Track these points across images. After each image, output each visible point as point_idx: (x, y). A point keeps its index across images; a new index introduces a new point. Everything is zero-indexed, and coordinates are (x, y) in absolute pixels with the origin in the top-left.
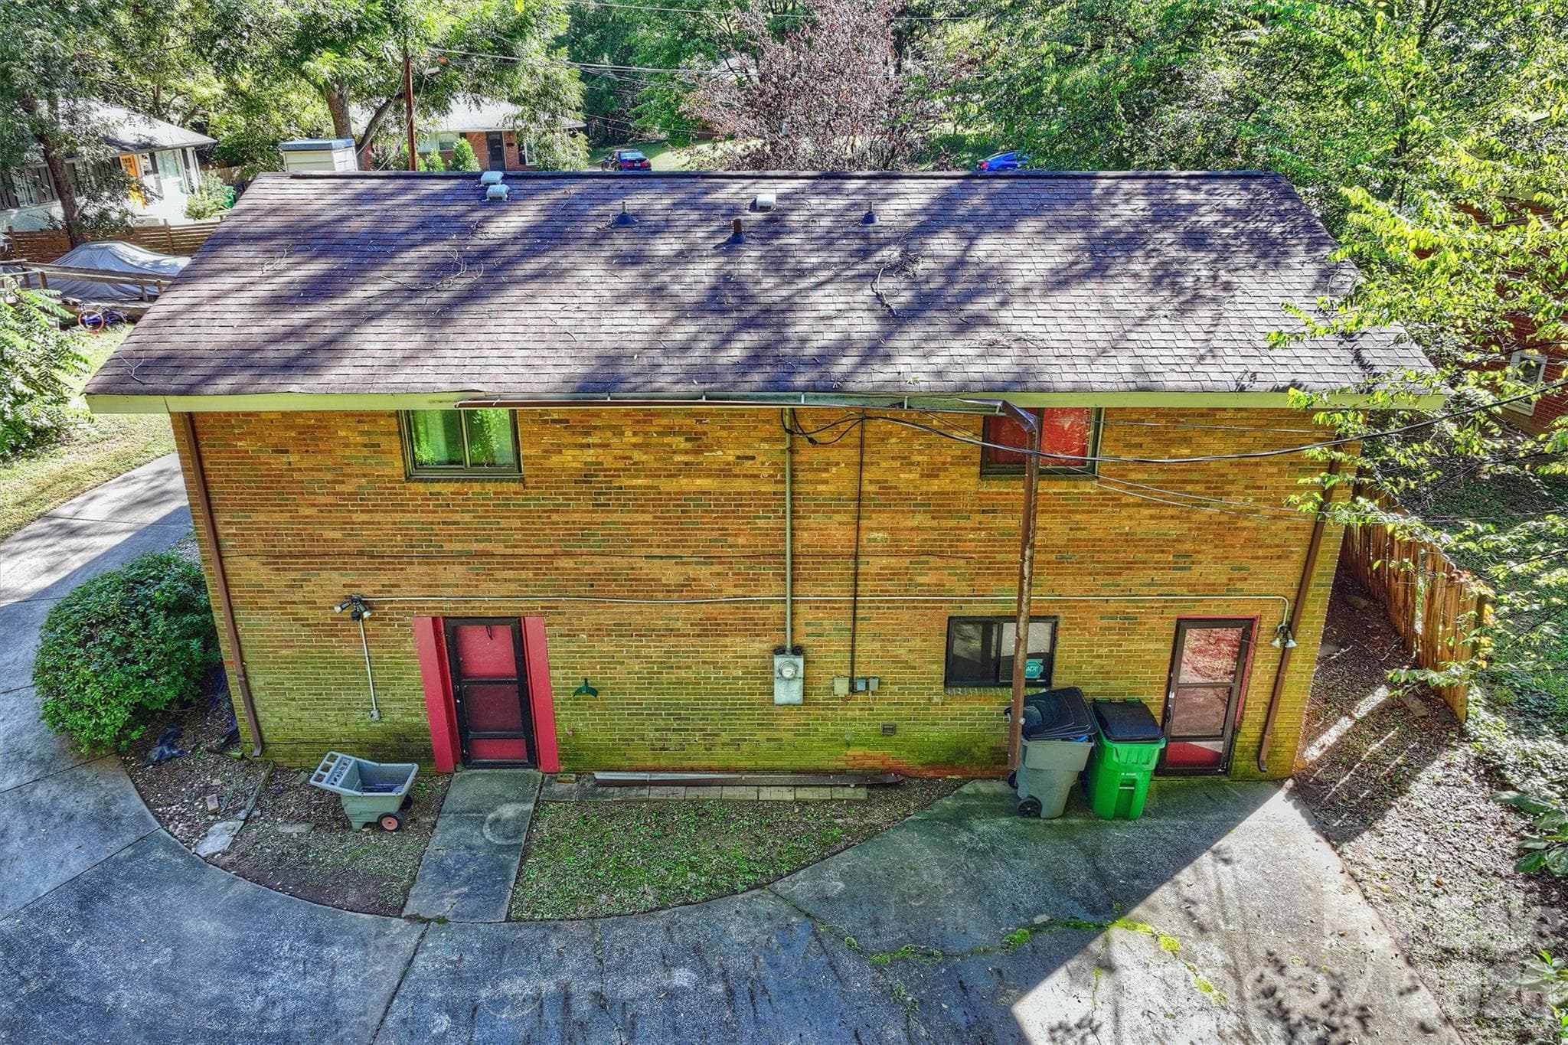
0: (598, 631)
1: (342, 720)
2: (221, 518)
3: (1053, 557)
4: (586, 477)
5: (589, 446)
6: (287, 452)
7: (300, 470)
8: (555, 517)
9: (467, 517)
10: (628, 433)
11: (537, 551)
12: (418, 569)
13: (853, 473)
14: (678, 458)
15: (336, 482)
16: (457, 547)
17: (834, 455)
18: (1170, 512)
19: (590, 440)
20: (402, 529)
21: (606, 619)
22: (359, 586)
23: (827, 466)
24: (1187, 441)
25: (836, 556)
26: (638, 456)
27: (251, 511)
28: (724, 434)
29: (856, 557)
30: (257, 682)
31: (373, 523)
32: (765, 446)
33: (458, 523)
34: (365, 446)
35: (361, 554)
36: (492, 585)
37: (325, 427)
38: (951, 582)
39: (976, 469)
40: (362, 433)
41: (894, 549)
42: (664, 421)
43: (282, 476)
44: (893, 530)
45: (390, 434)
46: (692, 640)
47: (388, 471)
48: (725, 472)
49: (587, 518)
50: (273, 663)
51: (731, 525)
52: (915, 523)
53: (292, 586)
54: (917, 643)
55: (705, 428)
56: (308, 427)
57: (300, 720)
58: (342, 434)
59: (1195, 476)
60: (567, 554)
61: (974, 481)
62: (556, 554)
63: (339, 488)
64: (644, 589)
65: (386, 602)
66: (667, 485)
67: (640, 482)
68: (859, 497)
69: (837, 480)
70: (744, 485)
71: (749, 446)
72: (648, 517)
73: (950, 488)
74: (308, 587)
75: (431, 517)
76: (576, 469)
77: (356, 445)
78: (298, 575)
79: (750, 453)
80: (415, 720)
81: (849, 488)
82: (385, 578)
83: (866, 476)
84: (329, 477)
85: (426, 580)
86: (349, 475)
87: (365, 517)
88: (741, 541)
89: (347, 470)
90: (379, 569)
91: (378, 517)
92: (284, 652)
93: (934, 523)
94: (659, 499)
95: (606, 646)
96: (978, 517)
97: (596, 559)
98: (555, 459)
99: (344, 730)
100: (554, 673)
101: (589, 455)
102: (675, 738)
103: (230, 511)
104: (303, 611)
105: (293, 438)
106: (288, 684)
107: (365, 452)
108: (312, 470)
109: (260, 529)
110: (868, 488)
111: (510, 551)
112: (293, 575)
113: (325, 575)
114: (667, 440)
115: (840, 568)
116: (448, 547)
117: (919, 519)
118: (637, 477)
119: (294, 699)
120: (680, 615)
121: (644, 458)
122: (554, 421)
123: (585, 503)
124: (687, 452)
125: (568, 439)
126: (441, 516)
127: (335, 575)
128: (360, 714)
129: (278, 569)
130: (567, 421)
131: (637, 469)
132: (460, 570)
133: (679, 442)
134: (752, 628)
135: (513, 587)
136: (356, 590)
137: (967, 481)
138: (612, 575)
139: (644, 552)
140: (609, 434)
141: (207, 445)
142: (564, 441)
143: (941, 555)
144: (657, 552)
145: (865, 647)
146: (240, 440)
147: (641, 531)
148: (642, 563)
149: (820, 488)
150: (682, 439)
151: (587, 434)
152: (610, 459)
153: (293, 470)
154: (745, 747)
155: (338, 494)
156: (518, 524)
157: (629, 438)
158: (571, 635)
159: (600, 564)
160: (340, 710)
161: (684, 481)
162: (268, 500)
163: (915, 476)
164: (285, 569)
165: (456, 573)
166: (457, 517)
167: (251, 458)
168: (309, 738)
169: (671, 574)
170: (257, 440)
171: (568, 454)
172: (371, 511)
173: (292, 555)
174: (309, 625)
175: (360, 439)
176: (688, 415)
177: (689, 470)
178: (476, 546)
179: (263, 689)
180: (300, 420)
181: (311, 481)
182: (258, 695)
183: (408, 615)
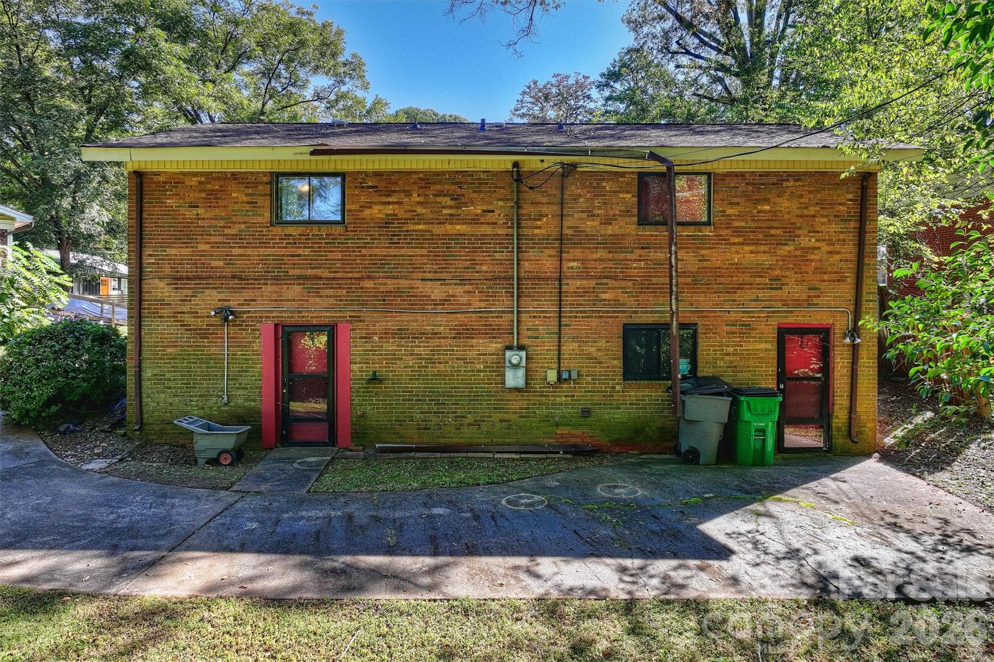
0: (386, 334)
1: (200, 404)
2: (147, 252)
3: (689, 280)
4: (386, 223)
5: (389, 203)
6: (197, 207)
7: (204, 219)
8: (364, 251)
9: (307, 252)
10: (415, 195)
11: (350, 275)
12: (270, 288)
13: (557, 221)
14: (445, 211)
15: (225, 227)
16: (297, 272)
17: (544, 209)
18: (763, 248)
19: (391, 199)
20: (263, 259)
21: (392, 324)
22: (229, 300)
23: (539, 217)
24: (767, 201)
25: (547, 279)
26: (420, 210)
27: (167, 247)
28: (476, 195)
29: (560, 280)
30: (147, 374)
31: (245, 256)
32: (501, 203)
33: (300, 256)
34: (248, 203)
35: (234, 277)
36: (318, 299)
37: (224, 191)
38: (623, 297)
39: (635, 219)
40: (247, 195)
41: (584, 275)
42: (438, 187)
43: (191, 223)
44: (584, 261)
45: (265, 195)
46: (450, 341)
47: (260, 219)
48: (475, 221)
49: (384, 252)
50: (161, 359)
51: (479, 256)
52: (598, 256)
53: (184, 300)
54: (602, 343)
55: (463, 192)
56: (214, 190)
57: (171, 404)
58: (234, 195)
59: (775, 224)
60: (370, 278)
61: (633, 227)
62: (361, 278)
63: (227, 231)
64: (417, 302)
65: (245, 312)
66: (437, 230)
67: (420, 227)
68: (561, 238)
69: (546, 227)
70: (486, 230)
71: (491, 204)
72: (424, 252)
73: (619, 232)
74: (196, 300)
75: (283, 251)
76: (380, 219)
77: (242, 202)
78: (190, 293)
79: (490, 208)
80: (253, 404)
81: (554, 232)
82: (247, 295)
83: (565, 224)
84: (221, 223)
85: (274, 297)
86: (234, 223)
87: (241, 251)
88: (484, 268)
89: (234, 219)
90: (244, 288)
91: (249, 251)
92: (170, 350)
93: (610, 256)
94: (431, 239)
95: (390, 346)
96: (639, 252)
97: (389, 281)
98: (367, 212)
100: (354, 368)
101: (389, 210)
102: (434, 419)
103: (153, 247)
104: (188, 319)
105: (203, 198)
106: (168, 375)
107: (247, 207)
108: (211, 219)
109: (170, 260)
110: (567, 231)
111: (332, 275)
112: (186, 292)
113: (207, 292)
114: (439, 199)
115: (550, 288)
116: (292, 272)
117: (601, 254)
118: (418, 224)
119: (170, 388)
120: (443, 323)
121: (424, 211)
122: (369, 187)
123: (384, 242)
124: (451, 207)
125: (376, 199)
126: (291, 250)
127: (214, 293)
128: (214, 399)
129: (177, 288)
130: (377, 187)
131: (419, 219)
132: (297, 289)
133: (447, 201)
134: (492, 333)
135: (332, 301)
136: (226, 303)
137: (628, 227)
138: (399, 292)
139: (420, 275)
140: (403, 195)
141: (148, 202)
142: (374, 200)
143: (615, 278)
144: (429, 276)
145: (569, 347)
146: (169, 199)
147: (418, 261)
148: (418, 284)
149: (536, 231)
150: (448, 199)
151: (389, 195)
152: (402, 211)
153: (199, 219)
154: (484, 427)
155: (225, 235)
156: (339, 256)
157: (415, 198)
158: (367, 337)
159: (391, 284)
160: (200, 396)
161: (448, 227)
162: (179, 239)
163: (596, 223)
164: (181, 288)
165: (295, 291)
166: (300, 251)
167: (174, 211)
169: (437, 292)
170: (180, 199)
171: (376, 209)
172: (245, 247)
173: (188, 278)
174: (190, 330)
175: (245, 199)
176: (453, 183)
177: (452, 219)
178: (310, 272)
179: (150, 380)
180: (209, 186)
181: (208, 227)
182: (146, 384)
183: (260, 322)
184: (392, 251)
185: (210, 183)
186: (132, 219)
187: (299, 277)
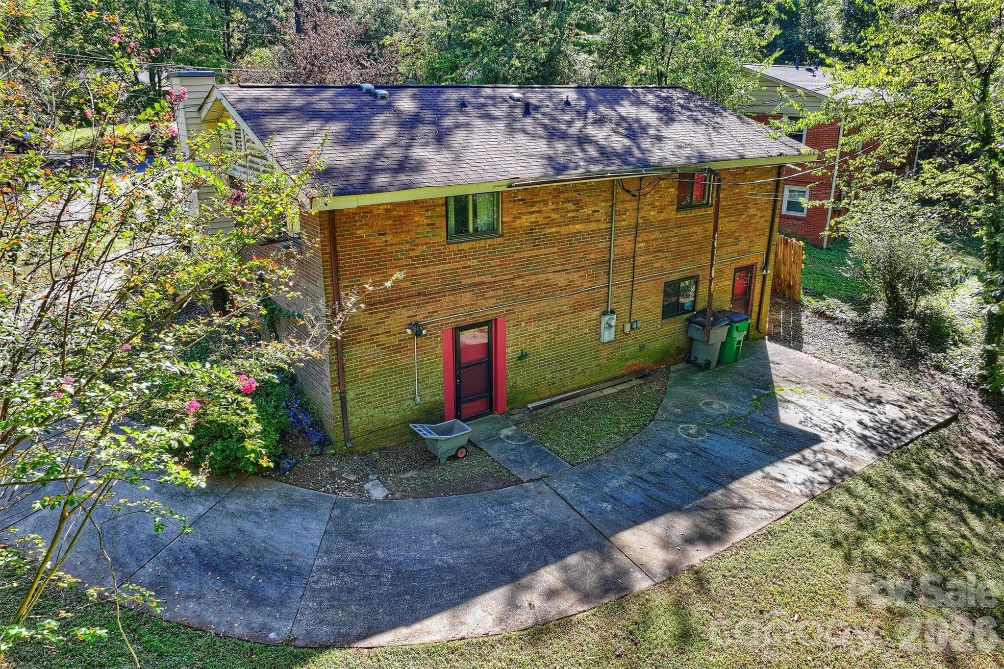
1: (396, 409)
2: (343, 284)
3: (698, 246)
4: (531, 230)
5: (533, 213)
6: (385, 234)
7: (391, 245)
8: (516, 256)
9: (475, 262)
10: (550, 204)
11: (506, 277)
12: (448, 299)
13: (634, 214)
14: (570, 215)
15: (410, 250)
16: (468, 281)
17: (628, 206)
18: (733, 218)
19: (534, 209)
20: (441, 274)
21: (533, 311)
22: (416, 316)
23: (625, 212)
24: (738, 186)
25: (626, 259)
26: (553, 216)
27: (361, 276)
28: (588, 199)
29: (634, 257)
30: (351, 395)
31: (427, 274)
32: (603, 204)
33: (470, 267)
34: (428, 225)
35: (419, 294)
36: (483, 301)
37: (407, 216)
38: (666, 265)
39: (675, 207)
40: (427, 218)
41: (647, 252)
42: (565, 195)
43: (381, 250)
44: (647, 242)
45: (441, 216)
46: (569, 316)
47: (438, 239)
48: (588, 220)
49: (530, 254)
50: (362, 379)
51: (589, 248)
52: (653, 237)
53: (379, 323)
54: (653, 298)
55: (581, 197)
56: (399, 216)
57: (372, 416)
58: (416, 219)
59: (740, 201)
60: (520, 277)
61: (674, 213)
62: (514, 278)
63: (411, 254)
64: (550, 290)
65: (429, 323)
66: (564, 230)
67: (553, 230)
68: (637, 226)
69: (627, 220)
70: (594, 226)
71: (597, 205)
72: (555, 250)
73: (667, 217)
74: (388, 322)
75: (457, 265)
76: (527, 227)
77: (423, 225)
78: (383, 315)
79: (597, 209)
80: (437, 398)
81: (632, 222)
82: (430, 308)
83: (639, 215)
84: (407, 247)
85: (451, 306)
86: (418, 245)
87: (424, 270)
88: (592, 256)
89: (417, 242)
90: (427, 303)
91: (431, 269)
92: (368, 370)
93: (661, 236)
94: (559, 239)
95: (532, 328)
96: (675, 230)
97: (533, 277)
98: (518, 222)
99: (397, 416)
100: (509, 350)
101: (533, 218)
102: (558, 375)
103: (347, 278)
104: (383, 339)
105: (390, 225)
106: (368, 392)
107: (428, 229)
108: (398, 244)
110: (640, 221)
111: (493, 280)
112: (380, 315)
113: (398, 312)
114: (566, 205)
115: (628, 264)
116: (464, 282)
117: (657, 235)
118: (552, 227)
119: (370, 402)
120: (565, 303)
121: (556, 216)
122: (519, 200)
123: (530, 246)
124: (573, 211)
126: (463, 263)
127: (404, 311)
128: (408, 402)
129: (372, 313)
130: (524, 200)
131: (552, 223)
132: (468, 295)
133: (570, 206)
134: (593, 305)
135: (494, 301)
136: (413, 319)
137: (671, 213)
138: (538, 285)
139: (552, 269)
140: (542, 205)
141: (340, 235)
142: (523, 211)
143: (663, 251)
144: (558, 268)
145: (636, 304)
146: (359, 229)
147: (551, 258)
148: (551, 276)
149: (623, 223)
150: (571, 204)
151: (533, 206)
152: (542, 219)
153: (388, 246)
154: (587, 373)
155: (411, 258)
156: (498, 262)
157: (551, 206)
158: (517, 325)
159: (533, 279)
160: (396, 403)
161: (571, 227)
162: (371, 267)
163: (655, 213)
164: (376, 313)
165: (466, 297)
166: (470, 263)
167: (365, 240)
168: (376, 428)
169: (562, 280)
170: (370, 228)
171: (524, 217)
172: (427, 266)
173: (381, 302)
174: (385, 348)
175: (425, 222)
176: (575, 191)
177: (574, 220)
178: (478, 279)
179: (352, 400)
180: (395, 213)
181: (397, 252)
182: (349, 404)
183: (440, 329)
184: (535, 253)
185: (395, 210)
186: (326, 254)
187: (470, 285)
